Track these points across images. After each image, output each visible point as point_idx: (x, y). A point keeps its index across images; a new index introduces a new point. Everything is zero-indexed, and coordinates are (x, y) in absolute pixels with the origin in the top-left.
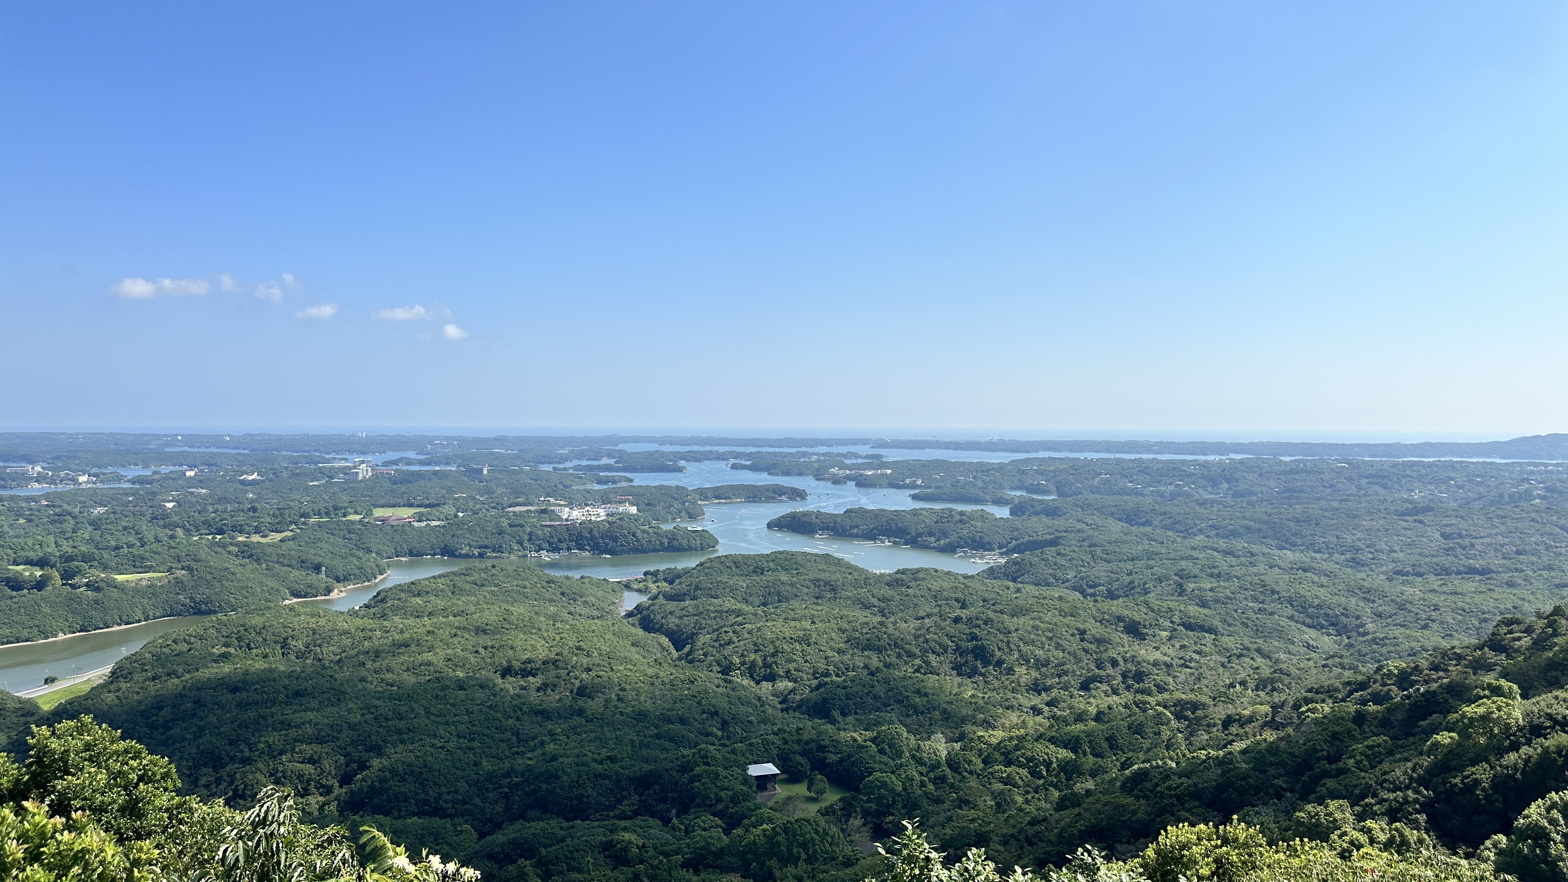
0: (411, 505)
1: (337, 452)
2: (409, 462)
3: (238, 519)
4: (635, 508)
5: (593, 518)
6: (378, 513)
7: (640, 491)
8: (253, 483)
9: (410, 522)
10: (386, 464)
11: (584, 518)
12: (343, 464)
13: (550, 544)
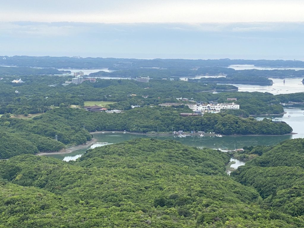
0: (105, 100)
1: (65, 68)
2: (105, 74)
3: (11, 105)
4: (239, 106)
5: (212, 112)
6: (87, 104)
7: (243, 95)
8: (19, 84)
9: (104, 111)
10: (91, 75)
11: (206, 111)
12: (68, 74)
13: (185, 126)
